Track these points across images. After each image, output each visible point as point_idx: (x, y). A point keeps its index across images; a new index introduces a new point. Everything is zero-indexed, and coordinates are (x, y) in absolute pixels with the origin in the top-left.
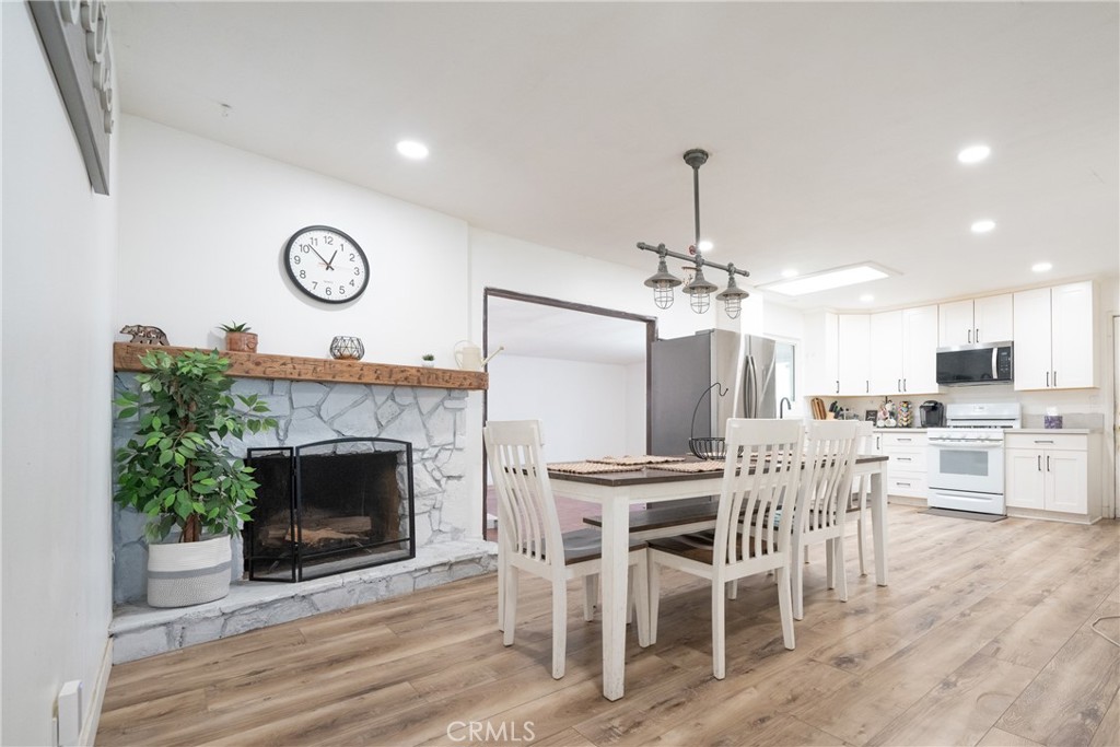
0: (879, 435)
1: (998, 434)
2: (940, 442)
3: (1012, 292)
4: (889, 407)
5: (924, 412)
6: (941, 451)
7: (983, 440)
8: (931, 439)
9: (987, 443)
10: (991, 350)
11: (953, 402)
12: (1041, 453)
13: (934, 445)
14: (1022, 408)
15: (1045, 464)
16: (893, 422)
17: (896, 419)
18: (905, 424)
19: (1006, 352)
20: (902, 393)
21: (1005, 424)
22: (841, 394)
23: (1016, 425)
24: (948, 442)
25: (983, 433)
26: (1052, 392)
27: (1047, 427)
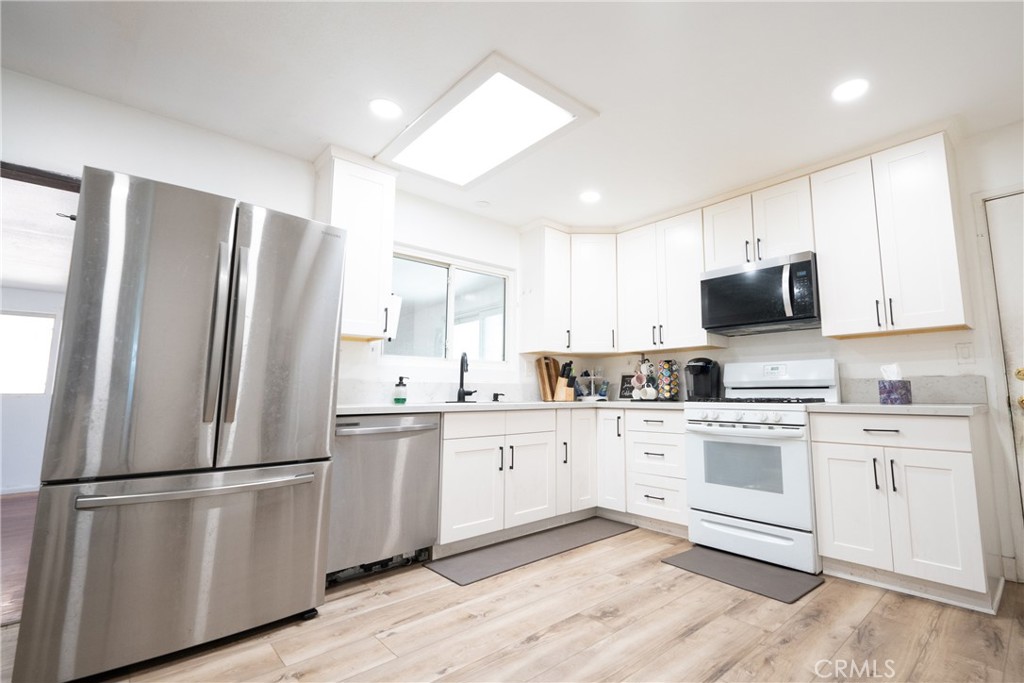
0: (620, 413)
1: (795, 413)
2: (703, 427)
3: (807, 171)
4: (645, 370)
5: (691, 377)
6: (707, 444)
7: (771, 425)
8: (692, 421)
9: (778, 430)
10: (780, 269)
11: (733, 361)
12: (878, 453)
13: (695, 432)
14: (839, 368)
15: (886, 477)
16: (651, 392)
17: (656, 388)
18: (667, 395)
19: (805, 270)
20: (659, 347)
21: (808, 396)
22: (575, 349)
23: (831, 398)
24: (715, 428)
25: (771, 412)
26: (889, 338)
27: (884, 402)
